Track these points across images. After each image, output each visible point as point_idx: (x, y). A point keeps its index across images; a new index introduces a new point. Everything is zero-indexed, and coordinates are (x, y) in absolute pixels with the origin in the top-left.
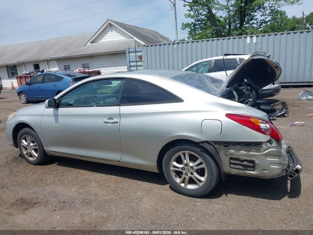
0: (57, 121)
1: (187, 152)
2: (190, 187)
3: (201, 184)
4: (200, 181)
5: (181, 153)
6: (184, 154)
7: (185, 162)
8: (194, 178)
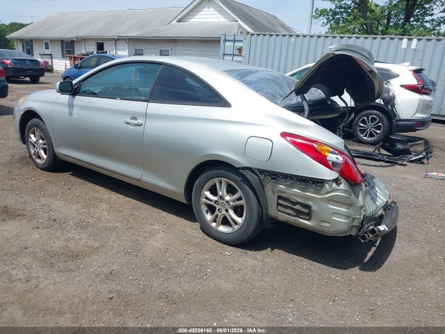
0: (71, 114)
1: (224, 180)
2: (222, 229)
3: (236, 227)
4: (236, 223)
5: (216, 180)
6: (221, 183)
7: (220, 193)
8: (228, 217)
